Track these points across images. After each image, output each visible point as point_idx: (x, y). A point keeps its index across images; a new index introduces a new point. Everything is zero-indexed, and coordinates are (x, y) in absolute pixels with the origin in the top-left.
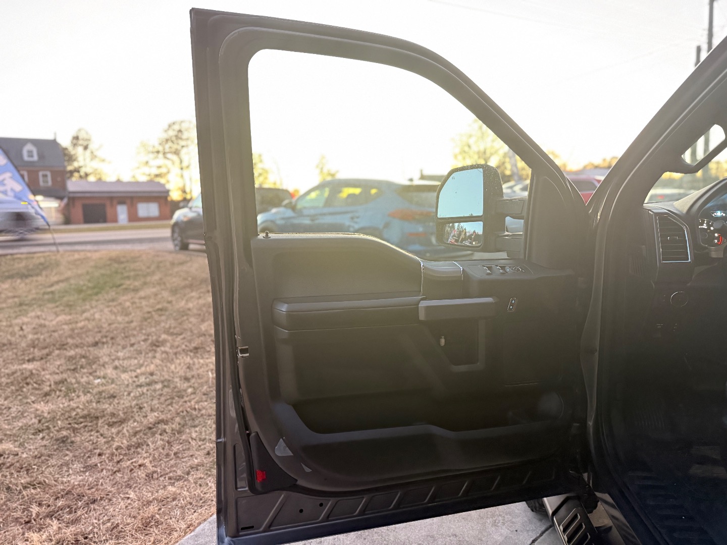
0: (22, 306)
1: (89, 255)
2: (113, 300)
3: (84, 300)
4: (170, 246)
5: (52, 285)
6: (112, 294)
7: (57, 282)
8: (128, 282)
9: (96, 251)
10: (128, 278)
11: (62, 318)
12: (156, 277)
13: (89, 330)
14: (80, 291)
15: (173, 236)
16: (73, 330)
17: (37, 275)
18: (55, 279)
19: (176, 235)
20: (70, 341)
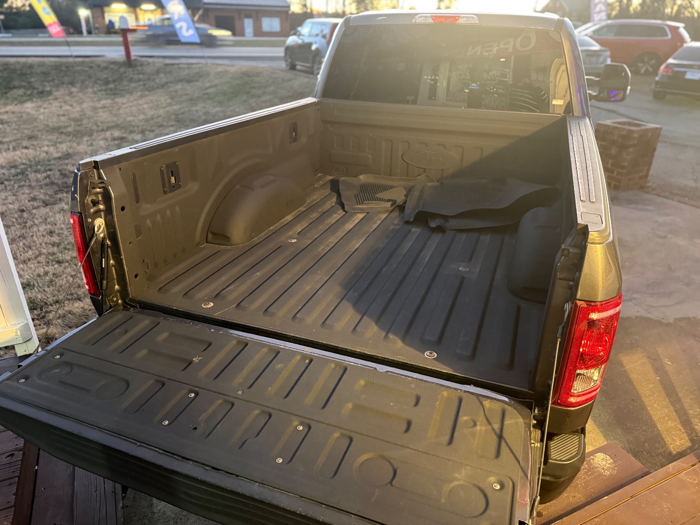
0: (193, 101)
1: (228, 68)
2: (245, 101)
4: (283, 65)
5: (207, 89)
6: (245, 97)
7: (210, 87)
8: (254, 91)
9: (232, 66)
10: (254, 88)
12: (272, 89)
14: (224, 94)
15: (285, 56)
17: (197, 81)
18: (208, 84)
19: (288, 57)
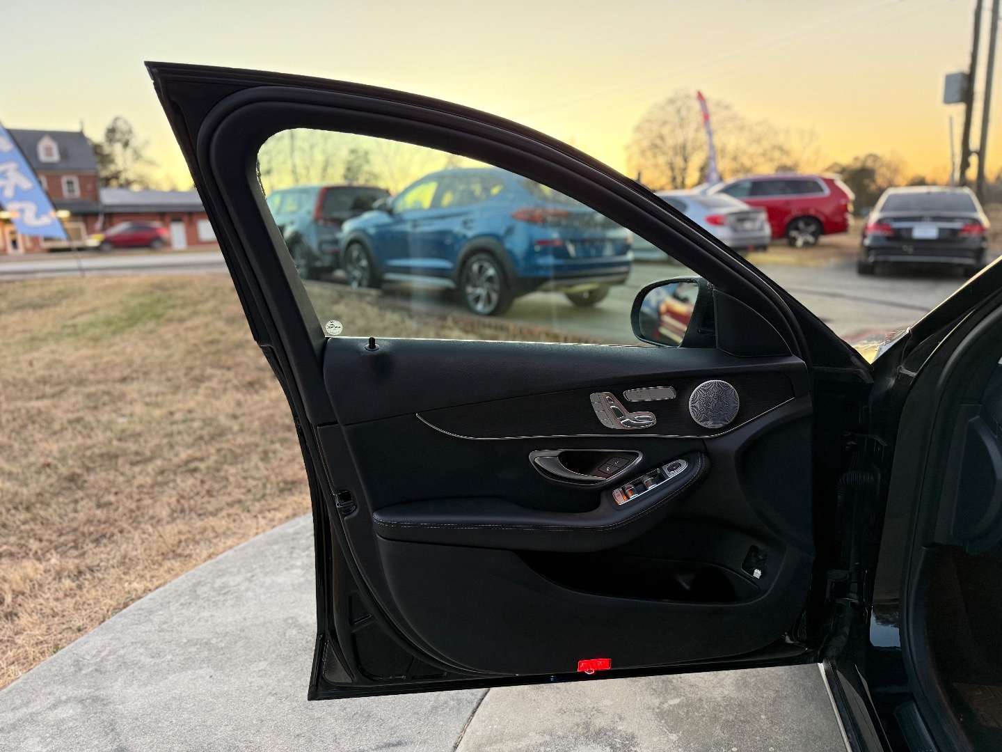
1: (123, 281)
2: (151, 332)
3: (114, 333)
5: (74, 317)
6: (151, 325)
7: (82, 313)
8: (171, 312)
9: (132, 277)
10: (174, 307)
11: (84, 352)
13: (116, 365)
14: (109, 323)
16: (96, 365)
17: (55, 305)
18: (77, 309)
20: (91, 377)
